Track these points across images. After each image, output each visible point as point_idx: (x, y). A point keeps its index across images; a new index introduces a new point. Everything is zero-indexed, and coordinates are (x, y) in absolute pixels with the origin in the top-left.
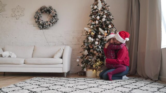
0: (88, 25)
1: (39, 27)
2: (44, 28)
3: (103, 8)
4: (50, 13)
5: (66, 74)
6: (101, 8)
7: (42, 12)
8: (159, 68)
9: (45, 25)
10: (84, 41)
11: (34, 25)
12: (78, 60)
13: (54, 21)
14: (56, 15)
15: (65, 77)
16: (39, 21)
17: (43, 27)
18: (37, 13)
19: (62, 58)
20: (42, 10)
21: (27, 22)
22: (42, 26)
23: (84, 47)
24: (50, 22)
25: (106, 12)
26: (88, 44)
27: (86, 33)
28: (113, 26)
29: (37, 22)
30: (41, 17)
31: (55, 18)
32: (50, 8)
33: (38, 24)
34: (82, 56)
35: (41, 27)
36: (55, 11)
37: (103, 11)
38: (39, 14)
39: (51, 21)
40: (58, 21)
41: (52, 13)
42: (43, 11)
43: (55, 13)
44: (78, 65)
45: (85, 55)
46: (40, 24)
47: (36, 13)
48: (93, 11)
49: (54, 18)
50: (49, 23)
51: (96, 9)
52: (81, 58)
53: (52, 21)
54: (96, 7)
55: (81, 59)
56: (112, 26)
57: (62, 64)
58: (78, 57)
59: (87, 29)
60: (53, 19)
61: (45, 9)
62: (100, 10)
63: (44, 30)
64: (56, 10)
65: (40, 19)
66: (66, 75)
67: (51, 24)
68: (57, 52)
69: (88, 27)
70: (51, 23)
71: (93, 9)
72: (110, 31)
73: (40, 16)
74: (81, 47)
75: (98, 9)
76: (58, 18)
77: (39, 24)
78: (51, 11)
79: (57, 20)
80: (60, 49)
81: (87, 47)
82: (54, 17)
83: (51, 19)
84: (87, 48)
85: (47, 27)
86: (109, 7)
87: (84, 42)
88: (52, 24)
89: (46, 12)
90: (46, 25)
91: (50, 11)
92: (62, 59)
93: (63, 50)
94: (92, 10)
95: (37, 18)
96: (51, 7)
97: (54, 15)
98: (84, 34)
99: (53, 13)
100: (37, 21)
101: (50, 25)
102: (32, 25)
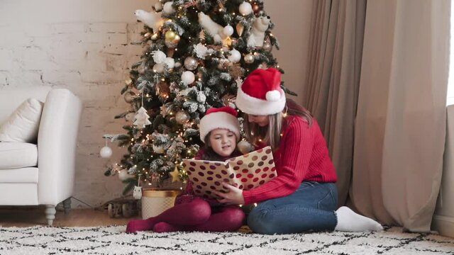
5: (53, 211)
8: (436, 185)
10: (133, 67)
12: (106, 152)
15: (51, 222)
19: (34, 140)
23: (132, 93)
26: (152, 80)
27: (143, 34)
28: (261, 9)
34: (125, 133)
44: (108, 174)
45: (137, 130)
52: (118, 142)
55: (121, 145)
56: (257, 8)
57: (37, 166)
58: (106, 136)
59: (146, 16)
66: (53, 217)
68: (13, 115)
69: (154, 8)
72: (245, 29)
74: (123, 92)
80: (29, 101)
81: (145, 92)
84: (145, 99)
87: (135, 74)
92: (34, 146)
93: (43, 105)
98: (136, 37)
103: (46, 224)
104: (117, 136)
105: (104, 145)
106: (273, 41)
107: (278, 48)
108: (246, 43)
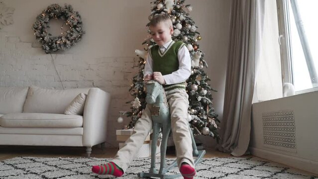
0: (143, 44)
1: (43, 49)
2: (54, 50)
3: (175, 8)
4: (66, 18)
5: (90, 150)
6: (172, 8)
7: (50, 18)
9: (56, 43)
10: (134, 78)
11: (33, 43)
12: (120, 120)
13: (75, 35)
14: (78, 23)
15: (89, 155)
16: (42, 35)
17: (51, 48)
18: (40, 17)
19: (82, 113)
20: (50, 12)
21: (19, 38)
22: (49, 46)
23: (134, 91)
24: (67, 38)
25: (182, 17)
26: (142, 84)
27: (139, 62)
28: (198, 48)
29: (39, 37)
30: (48, 27)
31: (77, 29)
33: (41, 42)
34: (131, 111)
35: (48, 48)
36: (78, 16)
37: (176, 15)
38: (43, 20)
39: (68, 36)
40: (83, 36)
41: (71, 18)
42: (53, 14)
43: (78, 18)
45: (135, 109)
46: (45, 42)
47: (38, 18)
48: (154, 14)
49: (74, 30)
50: (64, 40)
51: (162, 10)
52: (126, 115)
53: (71, 35)
54: (161, 6)
55: (128, 116)
56: (196, 47)
57: (82, 127)
58: (120, 112)
60: (72, 32)
61: (57, 11)
62: (169, 12)
63: (54, 55)
64: (80, 13)
65: (45, 32)
66: (90, 153)
67: (68, 42)
68: (73, 102)
69: (145, 49)
70: (69, 40)
71: (154, 11)
73: (45, 25)
74: (130, 90)
75: (165, 10)
76: (84, 30)
77: (43, 41)
78: (70, 14)
79: (81, 35)
80: (80, 94)
81: (139, 90)
82: (75, 27)
83: (69, 32)
84: (139, 93)
85: (59, 48)
87: (135, 81)
88: (71, 42)
89: (59, 17)
90: (58, 45)
91: (67, 14)
92: (81, 117)
93: (86, 96)
94: (152, 13)
95: (39, 30)
96: (69, 8)
97: (75, 24)
98: (137, 64)
99: (73, 19)
100: (39, 36)
101: (65, 44)
102: (30, 45)
103: (86, 156)
104: (126, 112)
105: (119, 117)
106: (204, 64)
107: (207, 67)
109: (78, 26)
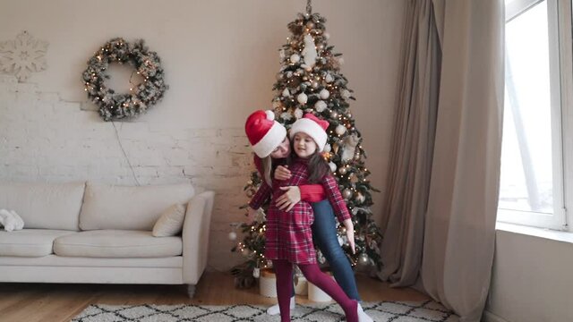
1: (101, 115)
2: (118, 117)
3: (318, 63)
4: (138, 65)
5: (193, 290)
6: (314, 62)
7: (110, 62)
9: (122, 106)
11: (81, 103)
12: (233, 236)
13: (152, 94)
14: (158, 72)
15: (191, 296)
16: (99, 93)
17: (114, 113)
18: (92, 62)
20: (109, 53)
21: (58, 94)
22: (110, 110)
23: (252, 191)
24: (140, 98)
25: (329, 78)
28: (353, 126)
29: (94, 96)
30: (107, 77)
31: (157, 83)
32: (140, 46)
33: (97, 103)
35: (109, 114)
36: (157, 59)
37: (320, 73)
38: (99, 67)
39: (142, 94)
40: (166, 95)
41: (146, 64)
42: (115, 56)
43: (157, 64)
44: (234, 250)
46: (104, 104)
47: (90, 63)
48: (285, 70)
49: (151, 84)
50: (135, 101)
51: (297, 66)
52: (242, 229)
53: (147, 94)
54: (295, 59)
55: (244, 231)
56: (349, 125)
57: (181, 255)
58: (233, 224)
60: (148, 88)
61: (122, 51)
62: (310, 69)
63: (117, 124)
64: (159, 55)
65: (104, 88)
66: (193, 293)
67: (142, 105)
70: (142, 101)
71: (285, 67)
72: (340, 148)
73: (102, 75)
74: (245, 188)
75: (303, 66)
76: (166, 83)
77: (100, 103)
78: (144, 58)
79: (162, 92)
82: (153, 79)
83: (142, 87)
85: (127, 114)
86: (341, 60)
88: (147, 103)
89: (124, 61)
90: (125, 109)
91: (139, 58)
92: (179, 239)
94: (282, 69)
95: (94, 84)
96: (141, 44)
97: (152, 75)
99: (149, 66)
100: (93, 93)
101: (137, 106)
102: (77, 106)
104: (240, 224)
105: (231, 231)
106: (362, 151)
107: (365, 157)
108: (340, 157)
109: (157, 77)
